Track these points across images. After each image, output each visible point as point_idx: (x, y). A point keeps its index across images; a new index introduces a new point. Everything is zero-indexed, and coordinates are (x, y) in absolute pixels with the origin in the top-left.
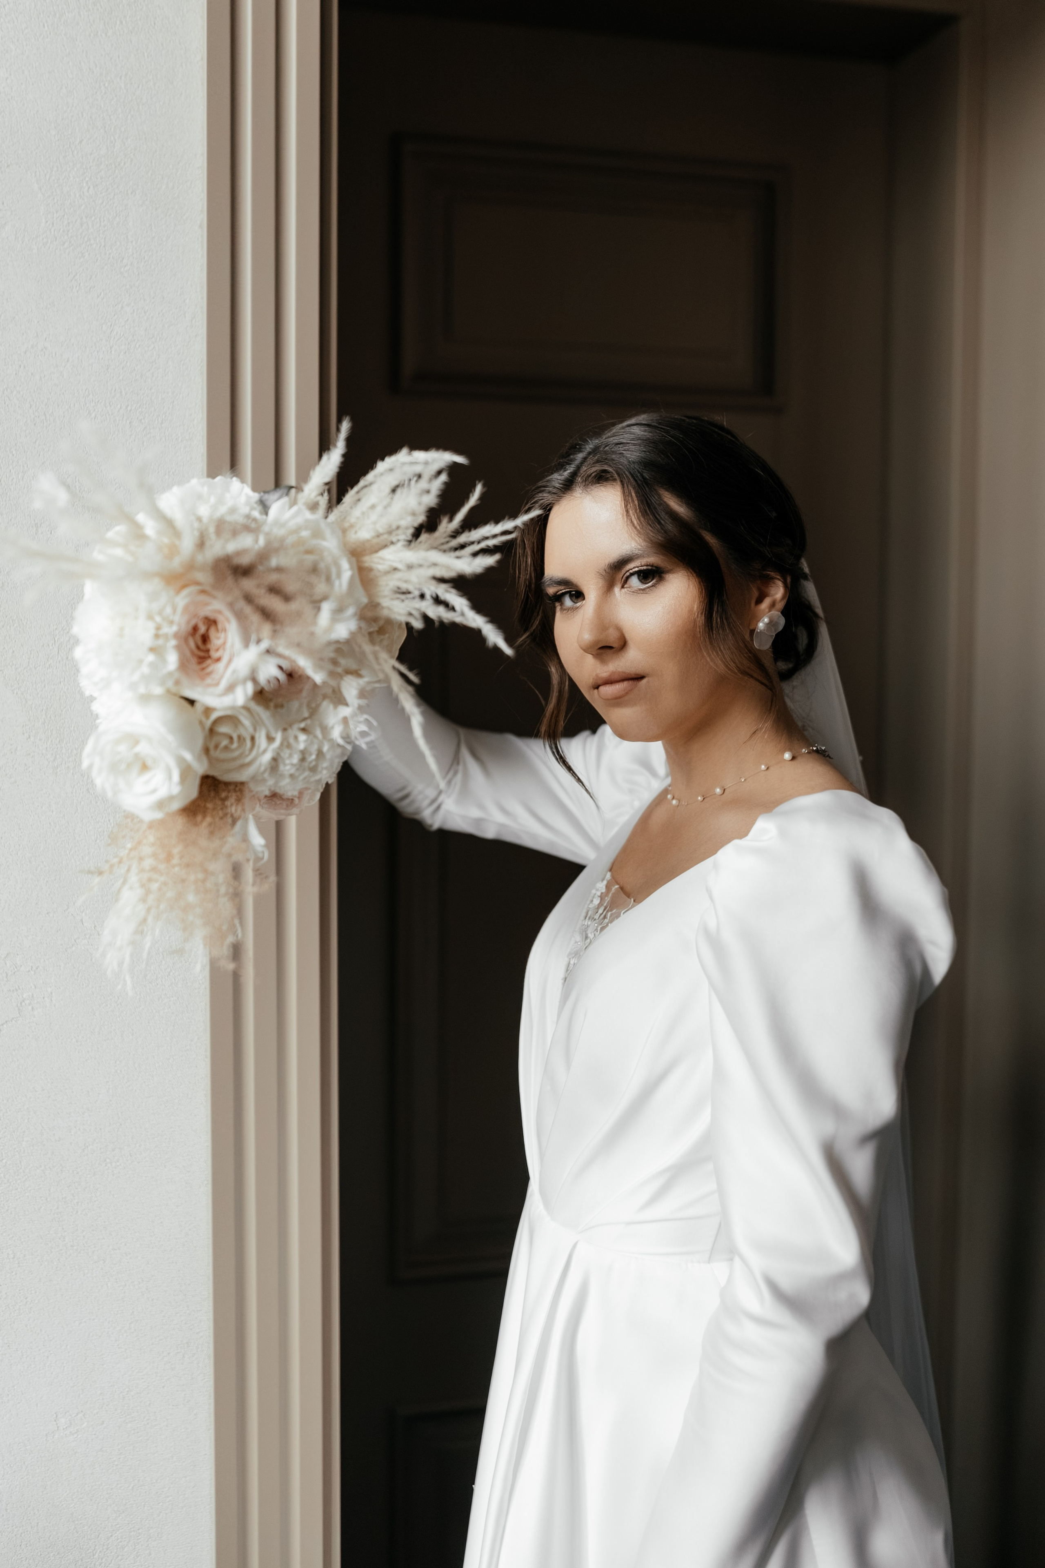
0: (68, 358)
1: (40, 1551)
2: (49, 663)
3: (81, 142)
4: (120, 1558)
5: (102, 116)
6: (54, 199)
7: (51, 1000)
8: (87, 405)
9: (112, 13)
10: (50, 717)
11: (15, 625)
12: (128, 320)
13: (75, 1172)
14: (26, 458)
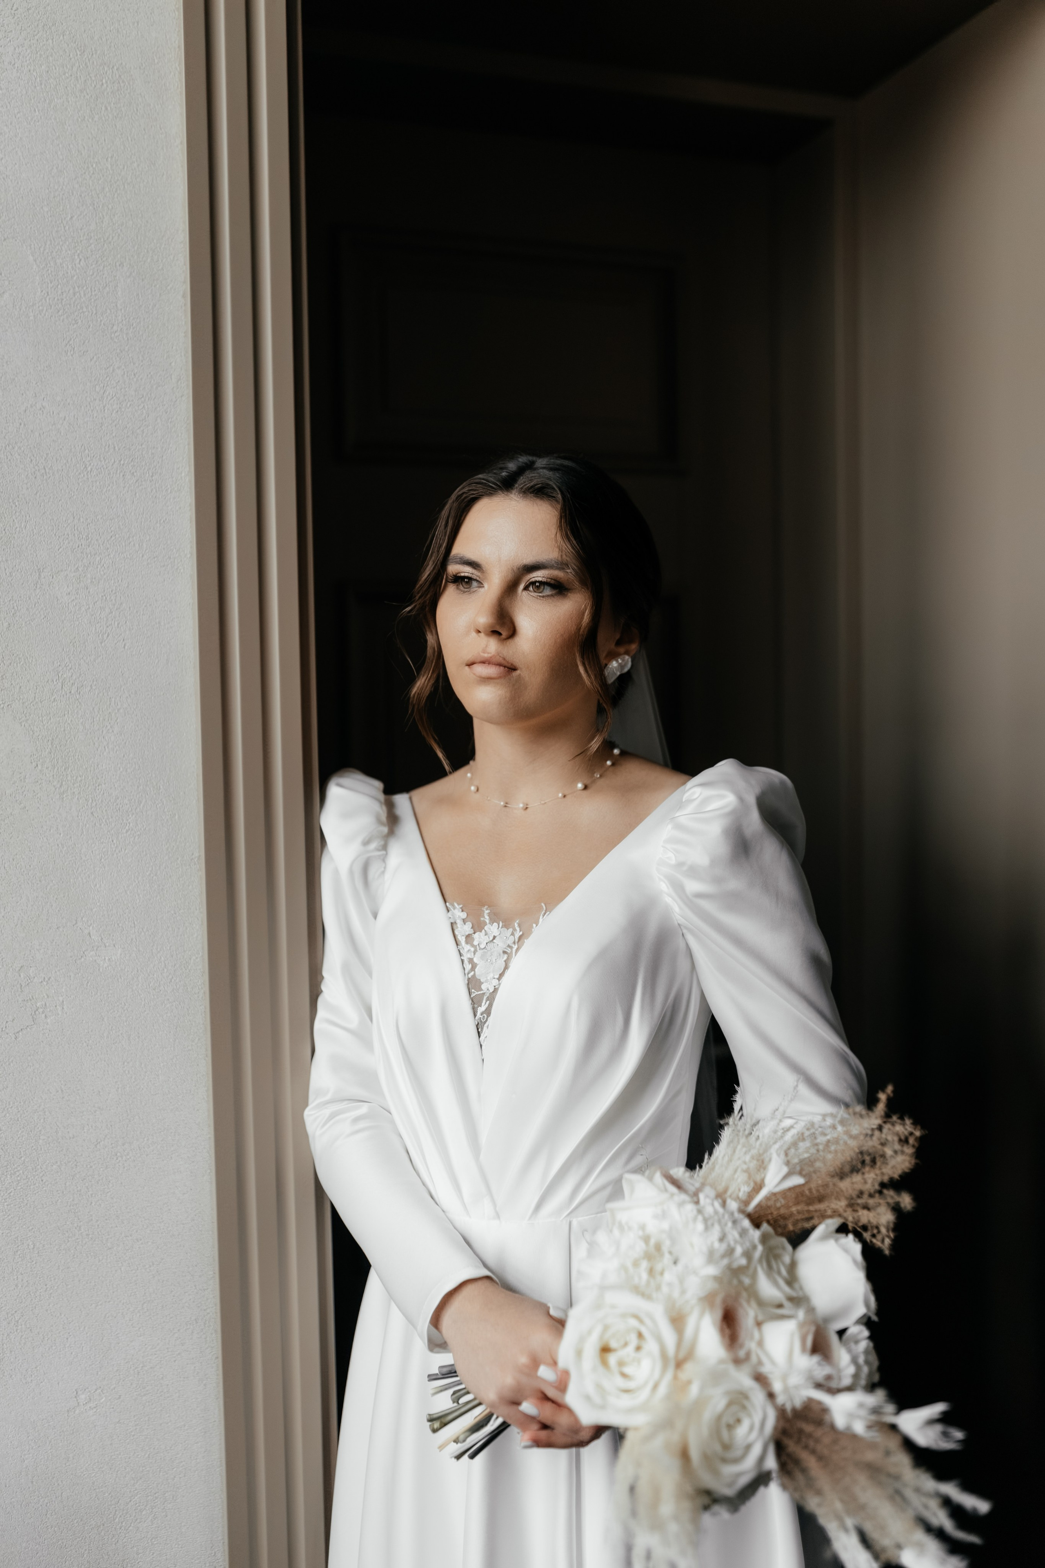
0: (65, 417)
1: (65, 1519)
2: (54, 697)
3: (72, 218)
4: (138, 1521)
5: (90, 194)
6: (48, 270)
7: (63, 1008)
8: (83, 460)
9: (97, 100)
10: (56, 747)
11: (21, 663)
12: (119, 381)
13: (89, 1166)
14: (28, 509)
